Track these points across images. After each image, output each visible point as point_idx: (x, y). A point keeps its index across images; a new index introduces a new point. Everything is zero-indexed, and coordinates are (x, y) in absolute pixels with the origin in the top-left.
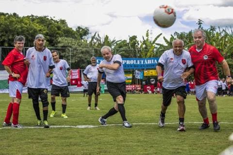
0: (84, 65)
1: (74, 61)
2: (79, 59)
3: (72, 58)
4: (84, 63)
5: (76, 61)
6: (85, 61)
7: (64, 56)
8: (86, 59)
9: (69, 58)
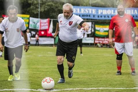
0: (54, 14)
1: (43, 10)
2: (48, 7)
3: (41, 6)
4: (55, 12)
5: (46, 9)
6: (56, 9)
7: (33, 3)
8: (57, 7)
9: (37, 6)
